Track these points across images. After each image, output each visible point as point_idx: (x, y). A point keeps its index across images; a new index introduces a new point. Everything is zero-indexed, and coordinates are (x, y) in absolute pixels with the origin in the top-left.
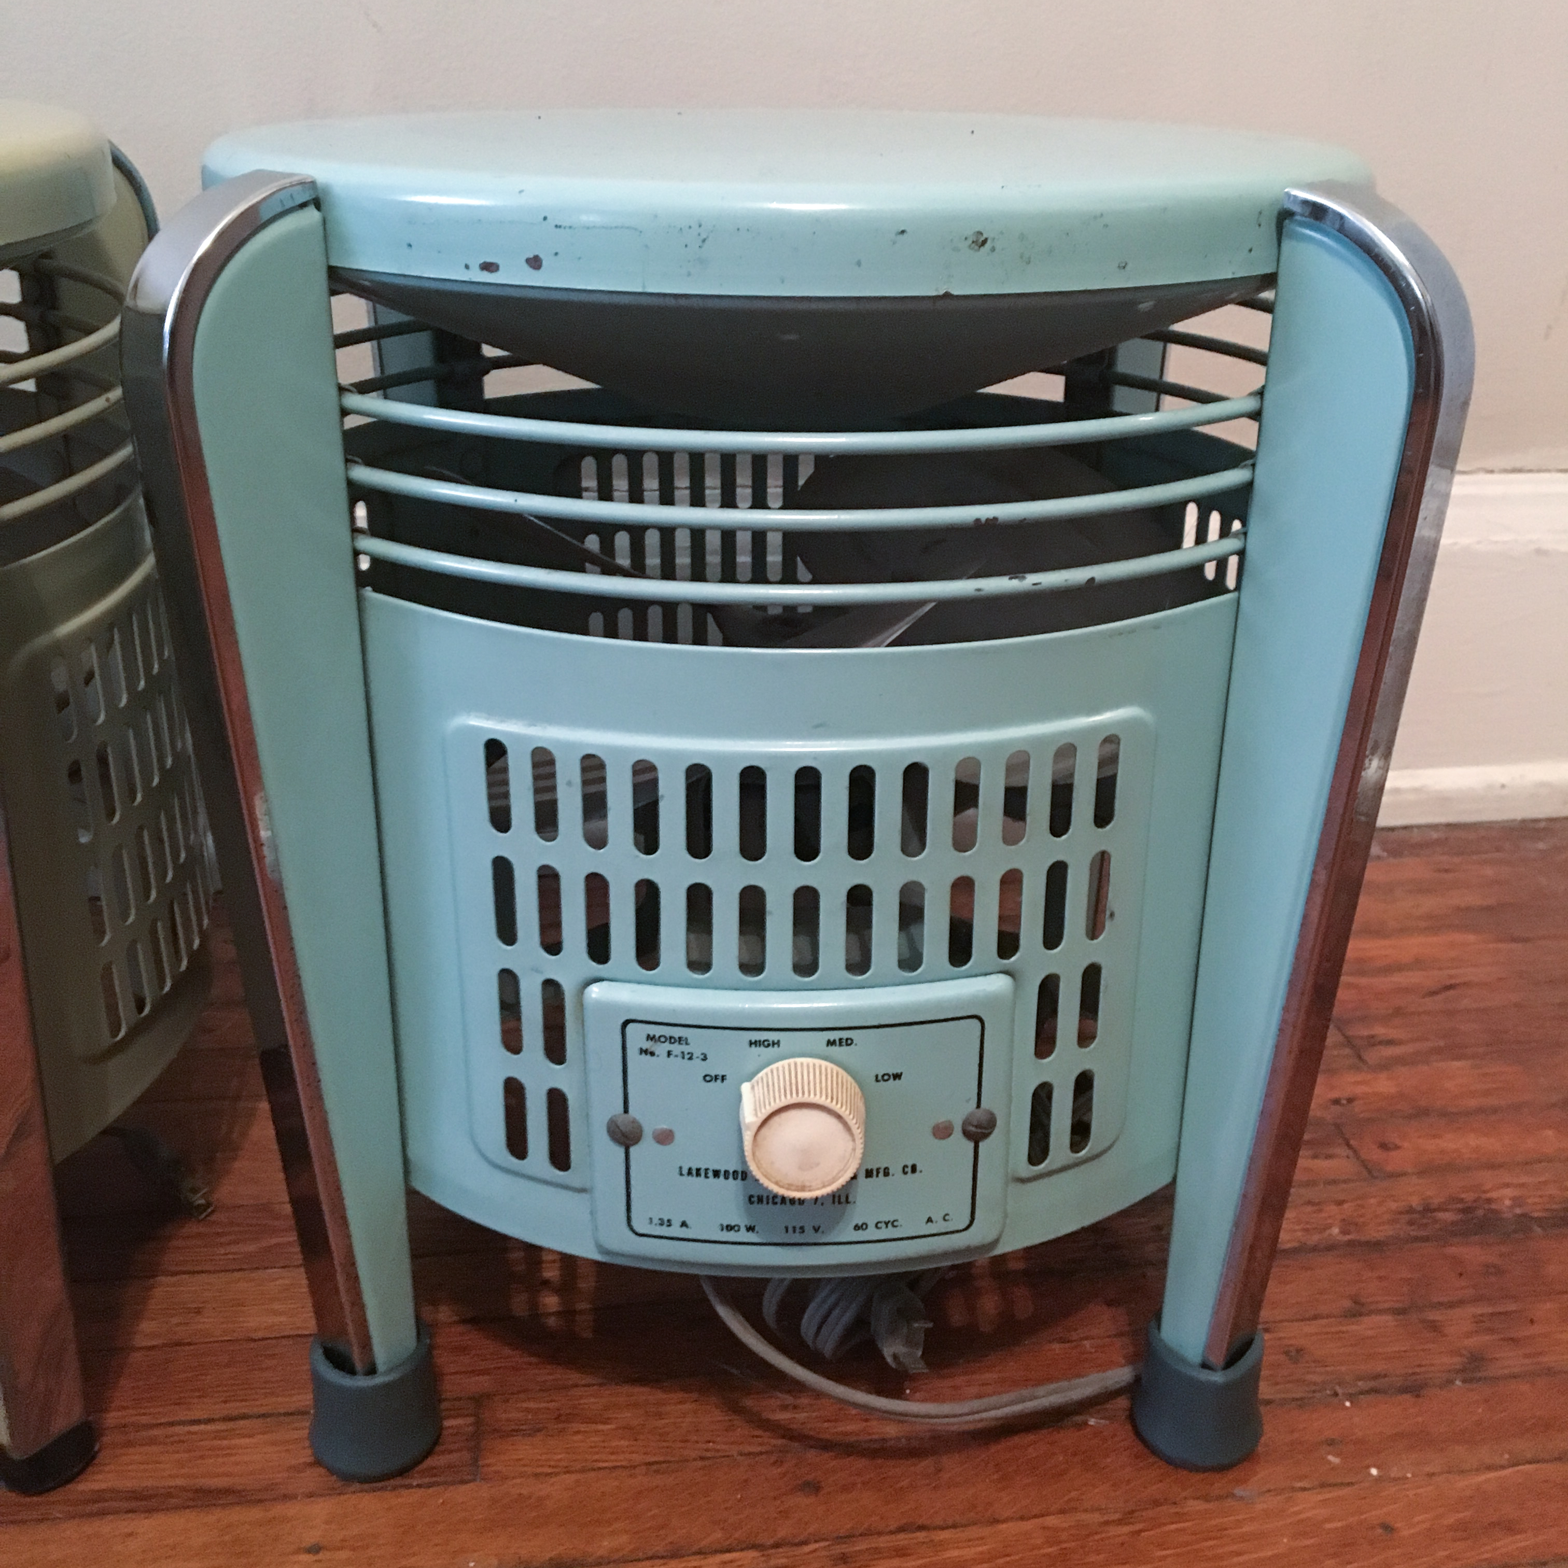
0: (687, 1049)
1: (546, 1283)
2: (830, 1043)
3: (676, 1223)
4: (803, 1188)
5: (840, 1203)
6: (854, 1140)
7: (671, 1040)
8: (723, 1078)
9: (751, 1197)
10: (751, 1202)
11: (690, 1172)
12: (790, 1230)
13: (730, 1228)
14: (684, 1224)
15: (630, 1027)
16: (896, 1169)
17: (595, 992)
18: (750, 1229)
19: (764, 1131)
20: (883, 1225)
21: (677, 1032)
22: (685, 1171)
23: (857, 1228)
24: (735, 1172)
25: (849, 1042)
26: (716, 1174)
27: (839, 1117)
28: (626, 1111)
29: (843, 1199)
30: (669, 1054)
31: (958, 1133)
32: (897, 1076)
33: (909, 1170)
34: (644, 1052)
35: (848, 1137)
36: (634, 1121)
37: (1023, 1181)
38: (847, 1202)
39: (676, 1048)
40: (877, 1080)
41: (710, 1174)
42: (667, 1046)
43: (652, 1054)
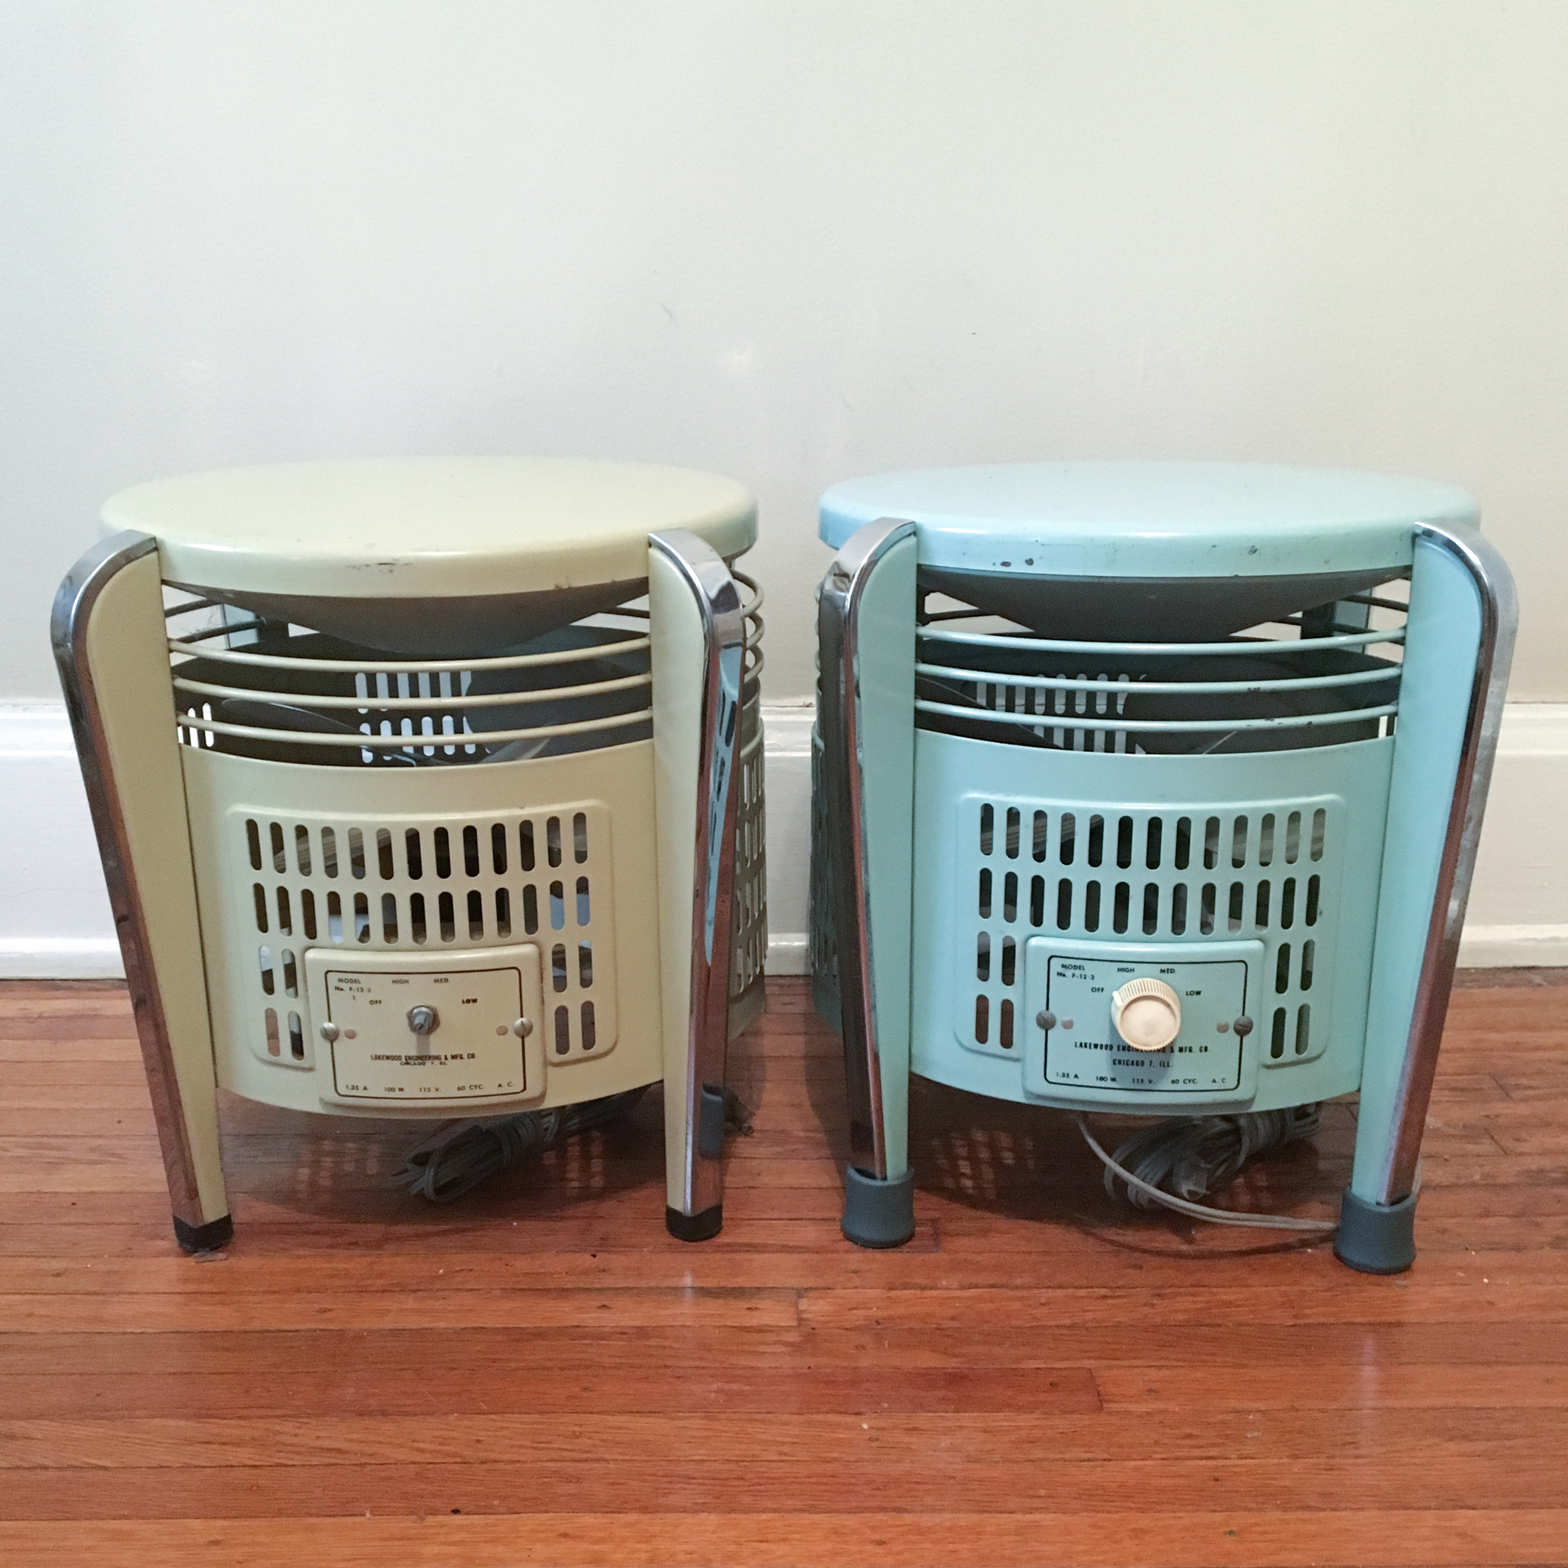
0: (1083, 972)
1: (963, 1174)
2: (1162, 971)
3: (1072, 1076)
4: (1146, 1045)
5: (1164, 1066)
6: (1175, 1019)
7: (1075, 967)
8: (1102, 990)
9: (1114, 1061)
10: (1114, 1063)
11: (1081, 1045)
12: (1136, 1081)
13: (1102, 1079)
14: (1076, 1076)
15: (1053, 959)
16: (1196, 1049)
17: (1033, 942)
18: (1113, 1080)
19: (1128, 1012)
20: (1187, 1081)
21: (1078, 963)
22: (1078, 1044)
23: (1173, 1082)
24: (1106, 1046)
25: (1172, 971)
26: (1096, 1046)
27: (1168, 1005)
28: (1047, 1009)
29: (1166, 1064)
30: (1073, 975)
31: (1231, 1031)
32: (1198, 993)
33: (1203, 1049)
34: (1059, 974)
35: (1172, 1018)
36: (1052, 1015)
37: (1268, 1067)
38: (1168, 1066)
39: (1078, 972)
40: (1187, 994)
41: (1092, 1046)
42: (1072, 971)
43: (1064, 975)
